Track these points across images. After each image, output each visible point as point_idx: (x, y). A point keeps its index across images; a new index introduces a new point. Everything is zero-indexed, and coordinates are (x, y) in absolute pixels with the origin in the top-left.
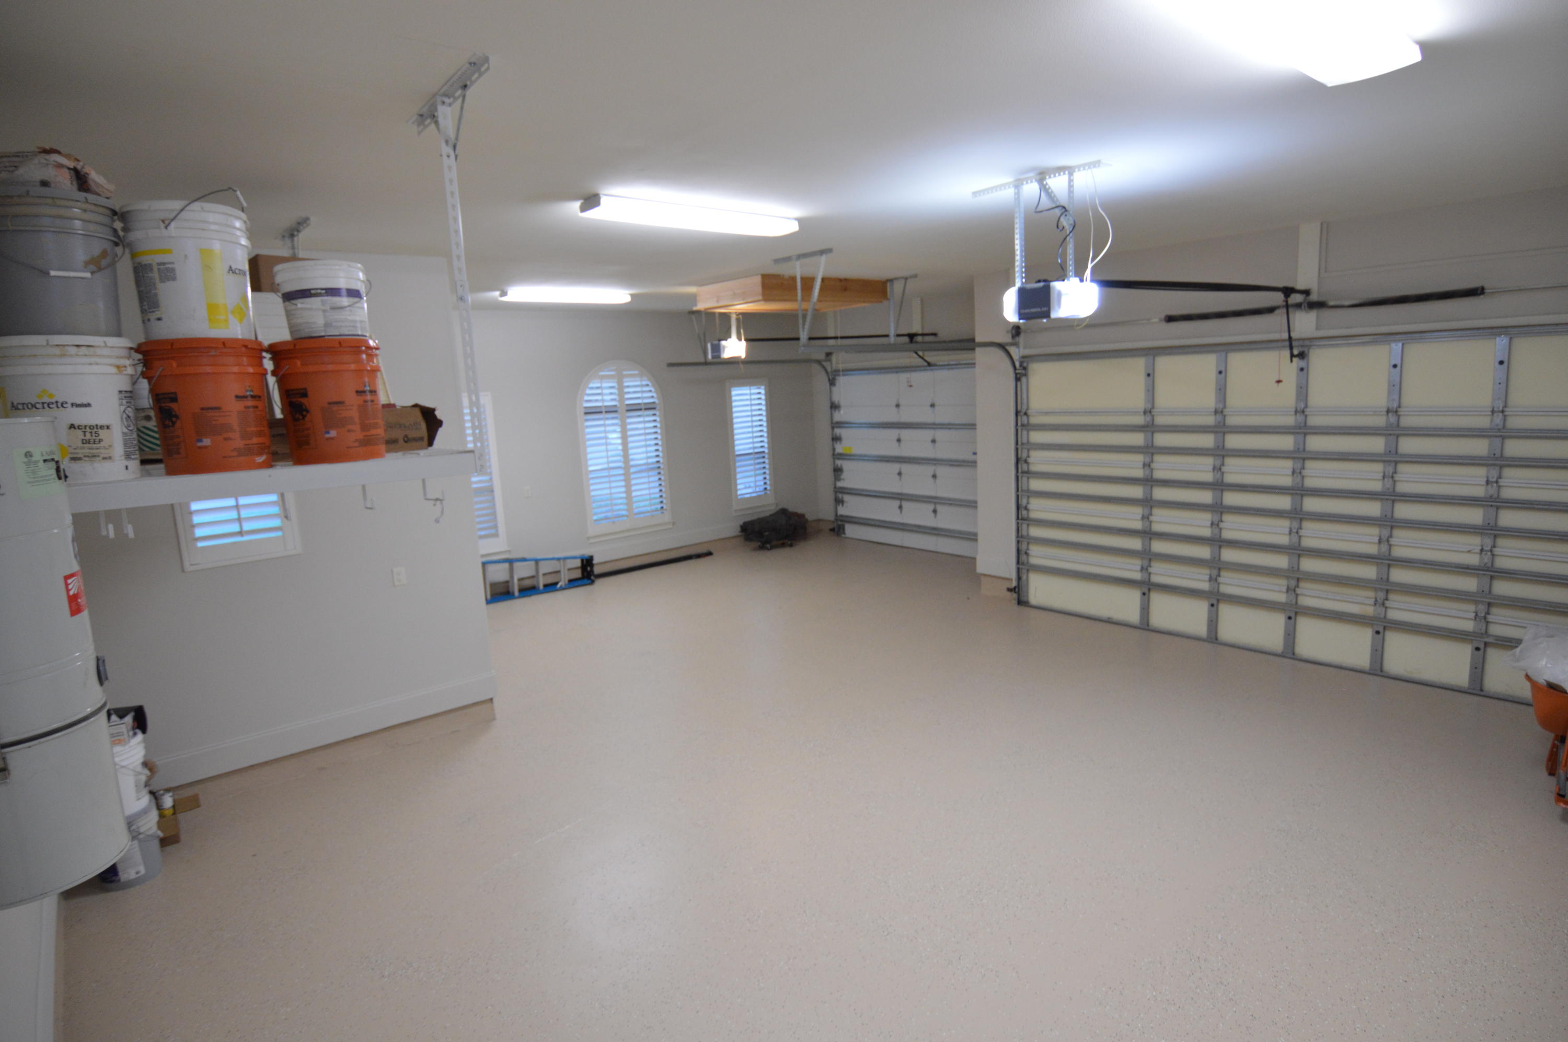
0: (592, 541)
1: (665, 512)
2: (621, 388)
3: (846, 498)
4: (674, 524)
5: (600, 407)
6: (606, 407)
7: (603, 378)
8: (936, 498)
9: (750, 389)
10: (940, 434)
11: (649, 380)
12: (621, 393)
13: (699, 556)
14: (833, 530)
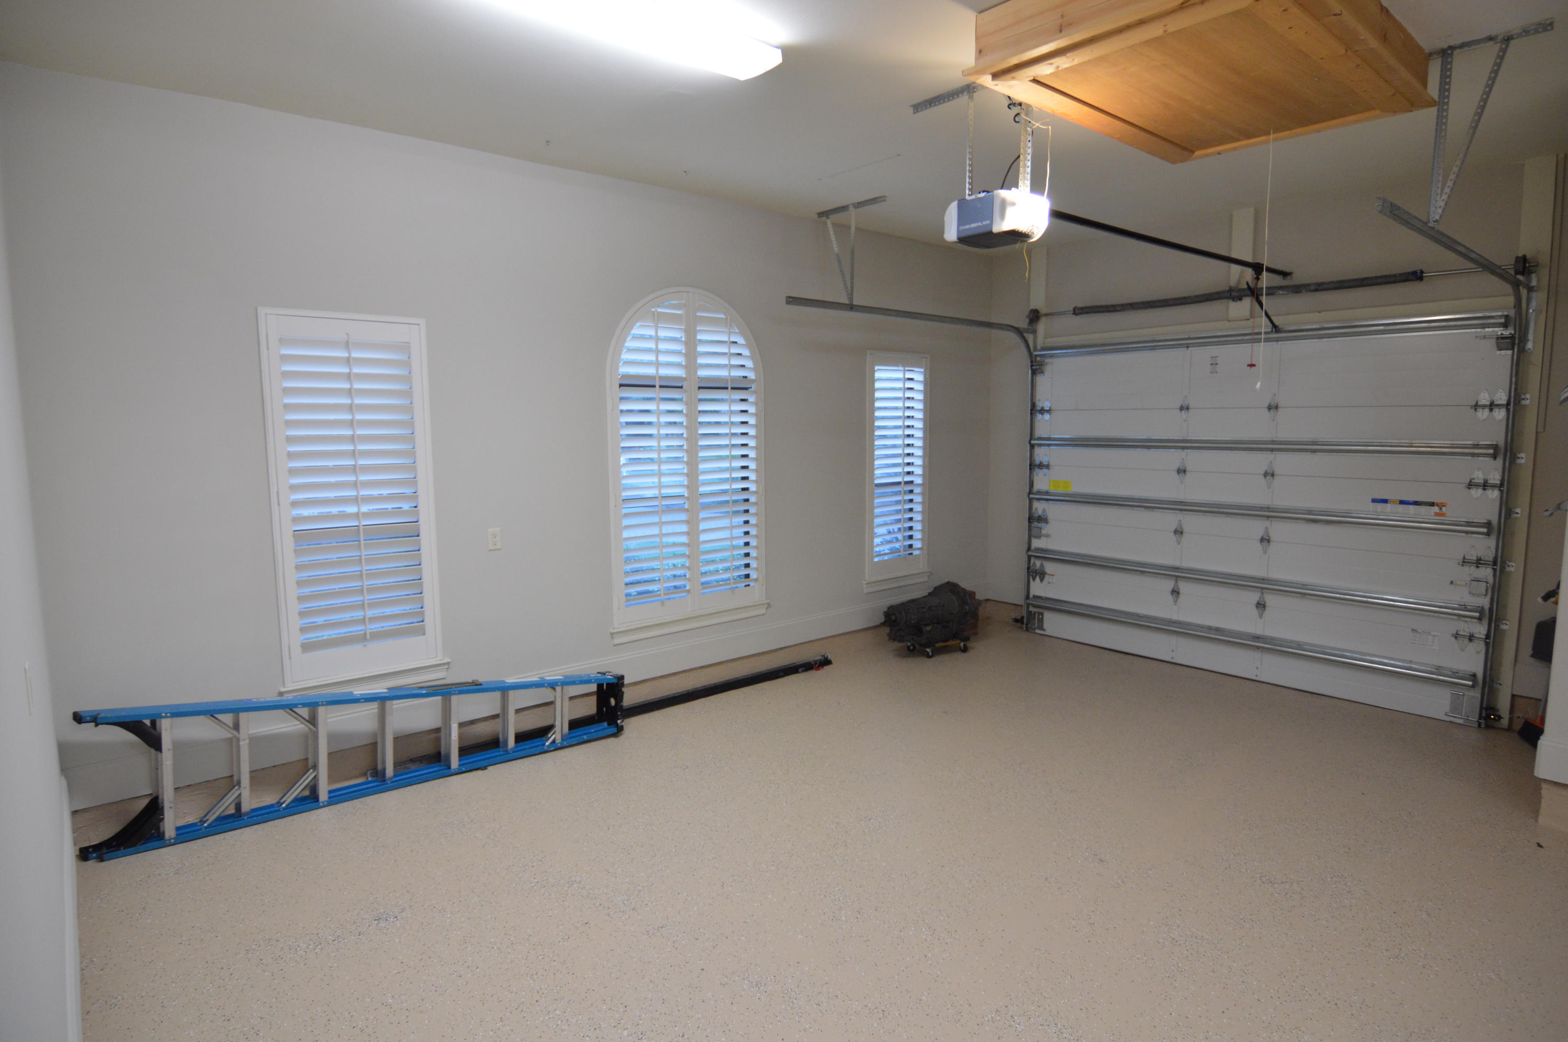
0: (617, 641)
1: (752, 584)
2: (691, 343)
3: (1049, 567)
4: (769, 606)
5: (653, 378)
6: (661, 378)
7: (658, 319)
8: (1263, 580)
9: (905, 371)
10: (1283, 462)
11: (742, 333)
12: (691, 354)
13: (808, 667)
14: (1019, 621)
